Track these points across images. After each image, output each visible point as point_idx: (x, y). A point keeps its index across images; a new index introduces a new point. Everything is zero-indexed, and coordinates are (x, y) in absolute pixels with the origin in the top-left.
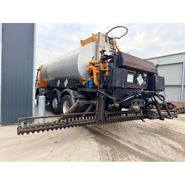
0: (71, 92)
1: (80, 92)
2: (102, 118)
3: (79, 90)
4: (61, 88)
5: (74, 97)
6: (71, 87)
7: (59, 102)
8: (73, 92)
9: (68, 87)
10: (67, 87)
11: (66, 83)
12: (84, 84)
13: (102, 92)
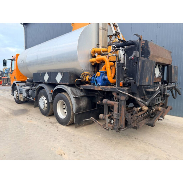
0: (68, 89)
1: (83, 90)
2: (123, 125)
3: (81, 88)
4: (52, 85)
5: (75, 97)
6: (67, 84)
7: (50, 101)
8: (71, 90)
9: (63, 84)
10: (60, 83)
11: (59, 78)
12: (87, 80)
13: (124, 93)
